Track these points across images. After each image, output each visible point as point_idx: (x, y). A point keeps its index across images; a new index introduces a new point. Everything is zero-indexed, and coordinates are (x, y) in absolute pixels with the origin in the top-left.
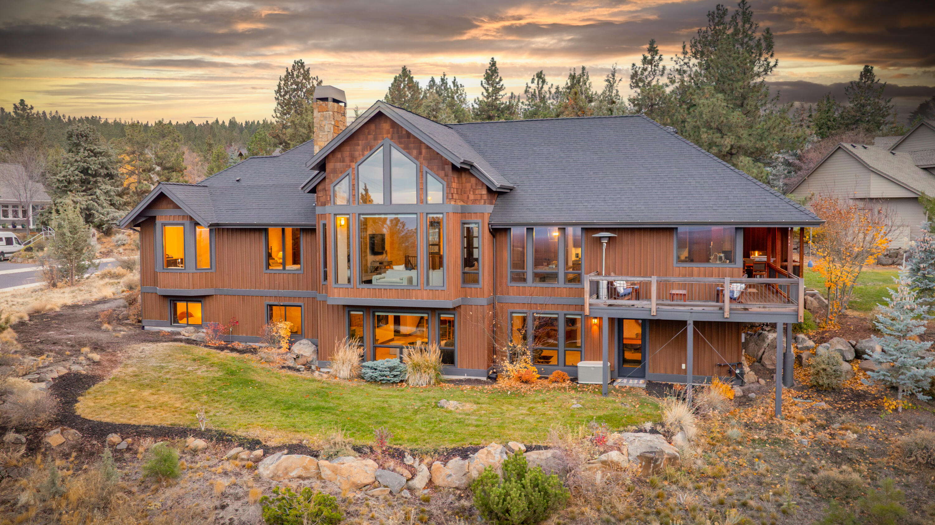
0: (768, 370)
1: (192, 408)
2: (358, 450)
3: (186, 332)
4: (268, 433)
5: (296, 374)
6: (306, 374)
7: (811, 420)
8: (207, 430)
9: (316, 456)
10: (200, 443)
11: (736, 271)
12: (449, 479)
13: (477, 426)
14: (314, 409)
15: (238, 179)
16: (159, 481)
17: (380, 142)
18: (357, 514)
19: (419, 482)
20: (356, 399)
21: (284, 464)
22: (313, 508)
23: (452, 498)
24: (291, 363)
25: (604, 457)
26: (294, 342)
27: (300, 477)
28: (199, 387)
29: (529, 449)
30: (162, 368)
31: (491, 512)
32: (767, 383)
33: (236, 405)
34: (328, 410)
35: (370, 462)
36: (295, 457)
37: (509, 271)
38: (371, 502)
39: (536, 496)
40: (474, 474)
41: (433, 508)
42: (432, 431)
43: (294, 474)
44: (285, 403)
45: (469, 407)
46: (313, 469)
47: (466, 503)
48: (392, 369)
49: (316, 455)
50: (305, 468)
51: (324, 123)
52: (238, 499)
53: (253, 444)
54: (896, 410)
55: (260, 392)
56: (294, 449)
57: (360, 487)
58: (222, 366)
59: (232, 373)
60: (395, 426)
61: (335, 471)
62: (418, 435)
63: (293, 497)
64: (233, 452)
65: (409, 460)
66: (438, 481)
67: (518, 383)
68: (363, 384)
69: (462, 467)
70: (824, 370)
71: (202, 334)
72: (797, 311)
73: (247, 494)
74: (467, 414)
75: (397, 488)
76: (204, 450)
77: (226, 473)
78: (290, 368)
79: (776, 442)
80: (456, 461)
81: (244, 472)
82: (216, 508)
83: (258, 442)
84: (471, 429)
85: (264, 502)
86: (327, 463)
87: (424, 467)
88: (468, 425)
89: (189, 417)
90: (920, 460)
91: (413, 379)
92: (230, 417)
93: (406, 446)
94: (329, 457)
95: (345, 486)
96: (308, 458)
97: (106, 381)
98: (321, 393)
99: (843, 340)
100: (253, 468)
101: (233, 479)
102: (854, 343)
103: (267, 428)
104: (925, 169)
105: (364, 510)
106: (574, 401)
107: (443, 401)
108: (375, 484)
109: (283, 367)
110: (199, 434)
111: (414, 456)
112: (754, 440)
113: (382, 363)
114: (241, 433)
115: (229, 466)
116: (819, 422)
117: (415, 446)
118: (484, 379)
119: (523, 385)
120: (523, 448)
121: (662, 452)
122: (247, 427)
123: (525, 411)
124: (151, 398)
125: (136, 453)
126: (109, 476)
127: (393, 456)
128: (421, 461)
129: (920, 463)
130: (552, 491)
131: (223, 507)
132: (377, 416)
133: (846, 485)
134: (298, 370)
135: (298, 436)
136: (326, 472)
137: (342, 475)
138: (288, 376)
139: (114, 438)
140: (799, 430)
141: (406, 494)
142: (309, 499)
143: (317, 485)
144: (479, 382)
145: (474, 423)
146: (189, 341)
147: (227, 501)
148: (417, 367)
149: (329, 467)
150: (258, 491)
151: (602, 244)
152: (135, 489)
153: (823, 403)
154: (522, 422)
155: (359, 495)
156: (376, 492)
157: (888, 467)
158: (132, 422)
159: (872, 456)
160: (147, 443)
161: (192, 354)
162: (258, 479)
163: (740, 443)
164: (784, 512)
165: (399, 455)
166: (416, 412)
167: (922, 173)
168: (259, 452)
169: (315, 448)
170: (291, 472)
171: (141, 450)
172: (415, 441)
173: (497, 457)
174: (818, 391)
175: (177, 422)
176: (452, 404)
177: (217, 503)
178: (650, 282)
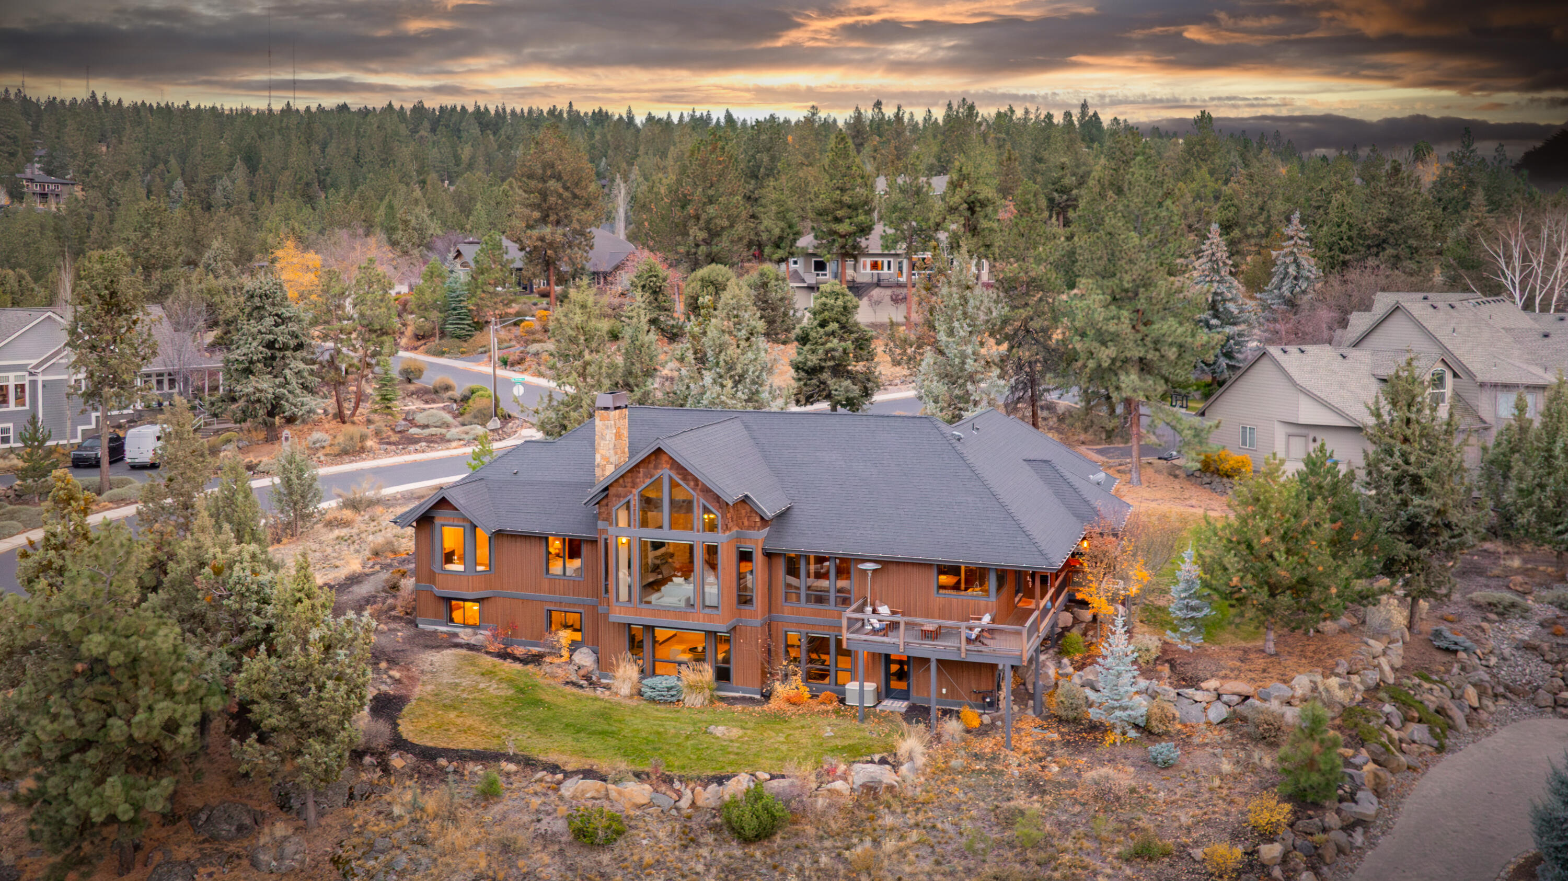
1: (496, 732)
2: (637, 775)
3: (465, 635)
4: (564, 758)
5: (580, 691)
6: (589, 692)
7: (1035, 751)
8: (515, 755)
9: (605, 781)
10: (512, 767)
12: (708, 801)
13: (737, 754)
14: (600, 733)
15: (516, 471)
16: (487, 800)
17: (659, 472)
18: (636, 828)
19: (684, 803)
20: (637, 722)
21: (581, 787)
22: (605, 822)
23: (708, 816)
24: (574, 678)
25: (829, 786)
26: (574, 650)
27: (593, 798)
28: (495, 708)
29: (773, 777)
30: (457, 685)
31: (733, 829)
33: (531, 728)
34: (612, 734)
35: (647, 787)
36: (589, 782)
37: (783, 590)
38: (647, 819)
39: (765, 817)
40: (727, 798)
41: (693, 824)
42: (699, 759)
43: (588, 795)
44: (574, 726)
45: (736, 732)
46: (603, 792)
47: (718, 820)
48: (669, 689)
49: (604, 779)
50: (598, 791)
52: (549, 814)
53: (554, 768)
54: (1113, 744)
55: (551, 713)
56: (588, 774)
57: (639, 807)
58: (511, 682)
59: (522, 691)
60: (668, 753)
61: (620, 793)
62: (686, 762)
63: (590, 815)
64: (540, 775)
65: (677, 785)
66: (699, 803)
67: (787, 705)
68: (643, 704)
69: (717, 792)
71: (481, 637)
73: (555, 810)
74: (731, 741)
75: (667, 808)
76: (516, 773)
77: (536, 793)
78: (574, 684)
79: (992, 772)
80: (713, 787)
81: (550, 792)
82: (533, 821)
83: (557, 767)
84: (732, 757)
85: (569, 818)
86: (613, 787)
87: (688, 792)
88: (729, 753)
89: (495, 741)
91: (689, 698)
92: (530, 741)
93: (676, 772)
94: (615, 782)
95: (628, 806)
96: (600, 783)
97: (413, 702)
98: (605, 715)
100: (557, 790)
101: (543, 798)
103: (563, 752)
104: (1383, 380)
105: (641, 824)
106: (829, 729)
107: (712, 728)
108: (650, 804)
109: (567, 683)
110: (510, 759)
111: (681, 782)
113: (660, 682)
114: (542, 757)
115: (538, 788)
116: (1040, 754)
117: (683, 773)
118: (758, 697)
119: (792, 708)
120: (768, 777)
121: (880, 782)
122: (546, 751)
123: (782, 739)
124: (459, 721)
125: (463, 775)
126: (452, 796)
127: (664, 782)
128: (687, 786)
130: (777, 814)
131: (539, 821)
132: (653, 742)
134: (581, 687)
135: (589, 761)
136: (613, 794)
137: (625, 797)
138: (574, 695)
139: (442, 762)
141: (674, 812)
142: (601, 816)
143: (606, 804)
144: (752, 700)
145: (736, 750)
146: (470, 647)
147: (541, 816)
148: (692, 687)
149: (615, 790)
150: (563, 809)
151: (867, 574)
152: (470, 805)
153: (1058, 734)
154: (776, 750)
155: (638, 813)
156: (651, 810)
158: (451, 746)
160: (471, 767)
161: (478, 666)
162: (561, 798)
163: (960, 773)
165: (669, 780)
166: (687, 738)
168: (560, 776)
169: (603, 773)
170: (587, 793)
171: (466, 772)
172: (683, 767)
173: (745, 785)
175: (487, 746)
176: (719, 730)
177: (534, 818)
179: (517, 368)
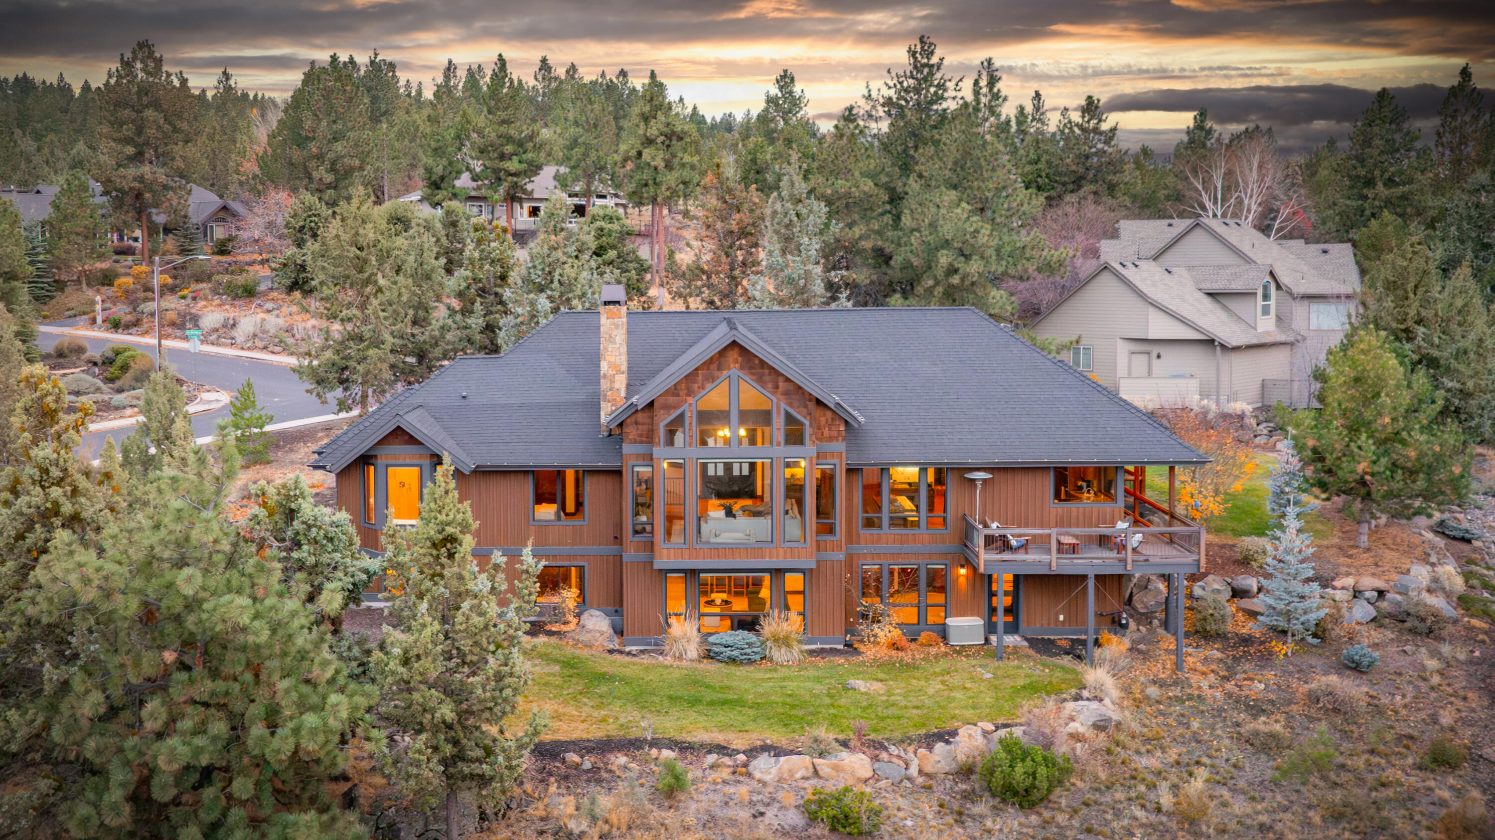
0: (1143, 614)
2: (843, 744)
4: (724, 737)
7: (1213, 671)
11: (1117, 511)
12: (939, 765)
15: (464, 394)
17: (725, 373)
21: (786, 767)
32: (1148, 630)
35: (860, 756)
37: (860, 515)
40: (961, 757)
43: (799, 775)
46: (811, 769)
48: (748, 645)
51: (615, 333)
54: (1286, 655)
57: (865, 781)
61: (836, 768)
64: (710, 759)
69: (949, 752)
70: (1212, 615)
72: (1199, 561)
75: (897, 779)
79: (1190, 698)
80: (940, 748)
86: (820, 760)
87: (913, 756)
90: (1328, 706)
91: (779, 655)
93: (881, 736)
94: (821, 755)
99: (1218, 578)
102: (1230, 580)
104: (1209, 294)
106: (978, 669)
107: (852, 682)
108: (876, 777)
112: (1170, 698)
113: (733, 638)
116: (1221, 674)
118: (841, 647)
121: (1110, 719)
123: (941, 686)
129: (1327, 710)
133: (1272, 735)
137: (843, 770)
139: (573, 758)
140: (1207, 683)
141: (908, 783)
148: (779, 641)
149: (828, 766)
151: (975, 485)
153: (1215, 652)
155: (869, 788)
156: (882, 784)
157: (1300, 715)
159: (1282, 705)
163: (1159, 702)
164: (1235, 766)
167: (1207, 300)
170: (796, 772)
174: (1205, 638)
176: (860, 684)
178: (1050, 535)
179: (134, 330)
